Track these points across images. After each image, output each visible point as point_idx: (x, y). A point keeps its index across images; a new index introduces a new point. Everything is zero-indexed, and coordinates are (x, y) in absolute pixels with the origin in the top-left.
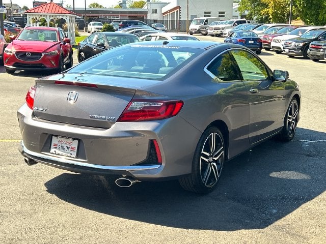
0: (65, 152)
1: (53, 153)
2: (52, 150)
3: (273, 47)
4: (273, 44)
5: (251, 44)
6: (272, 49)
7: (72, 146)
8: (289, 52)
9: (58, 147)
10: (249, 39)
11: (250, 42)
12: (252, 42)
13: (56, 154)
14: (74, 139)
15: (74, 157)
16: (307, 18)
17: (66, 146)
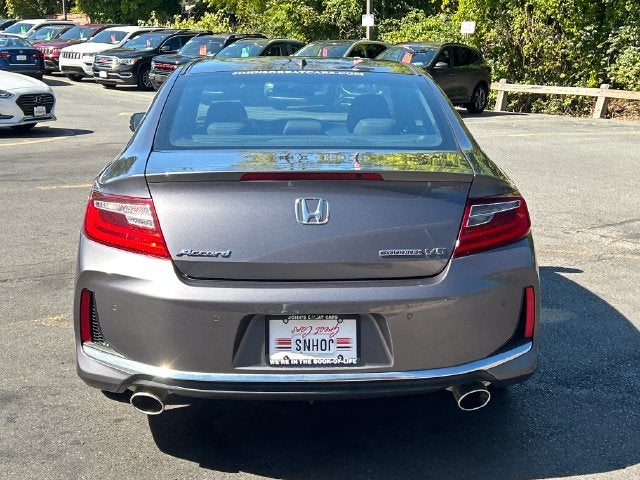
0: (320, 355)
1: (280, 365)
2: (277, 357)
3: (64, 68)
4: (63, 62)
5: (21, 62)
6: (62, 72)
7: (339, 336)
8: (109, 77)
9: (294, 345)
10: (17, 52)
11: (19, 58)
12: (24, 58)
13: (290, 365)
14: (342, 317)
15: (352, 365)
16: (97, 10)
17: (320, 337)
